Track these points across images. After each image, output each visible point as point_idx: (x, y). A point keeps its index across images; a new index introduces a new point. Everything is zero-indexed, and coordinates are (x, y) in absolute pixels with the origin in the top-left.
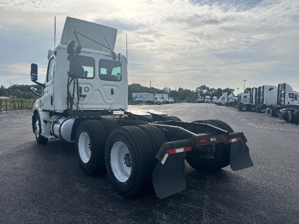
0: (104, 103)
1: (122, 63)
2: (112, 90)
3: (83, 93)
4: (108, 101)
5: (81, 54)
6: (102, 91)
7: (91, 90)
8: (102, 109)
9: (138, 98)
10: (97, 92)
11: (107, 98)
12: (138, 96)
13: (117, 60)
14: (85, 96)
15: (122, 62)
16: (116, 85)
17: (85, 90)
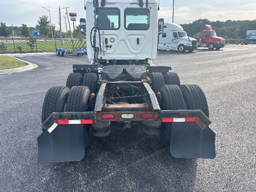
0: (129, 53)
1: (150, 10)
2: (138, 39)
3: (109, 44)
4: (133, 51)
5: (107, 6)
6: (127, 41)
7: (117, 41)
8: (127, 59)
9: (253, 35)
10: (122, 42)
11: (132, 48)
12: (253, 34)
13: (144, 6)
14: (111, 47)
15: (151, 8)
16: (142, 34)
17: (110, 41)
